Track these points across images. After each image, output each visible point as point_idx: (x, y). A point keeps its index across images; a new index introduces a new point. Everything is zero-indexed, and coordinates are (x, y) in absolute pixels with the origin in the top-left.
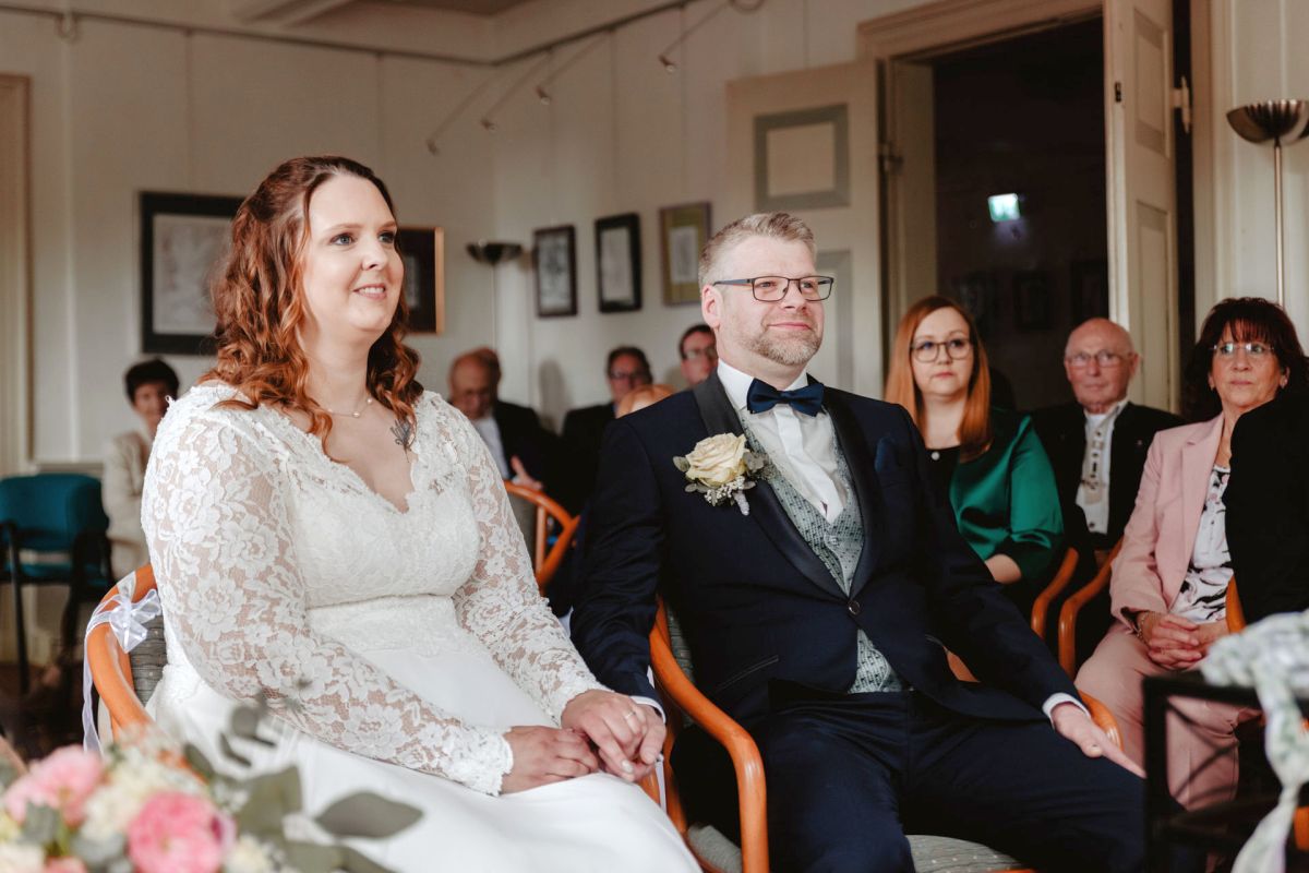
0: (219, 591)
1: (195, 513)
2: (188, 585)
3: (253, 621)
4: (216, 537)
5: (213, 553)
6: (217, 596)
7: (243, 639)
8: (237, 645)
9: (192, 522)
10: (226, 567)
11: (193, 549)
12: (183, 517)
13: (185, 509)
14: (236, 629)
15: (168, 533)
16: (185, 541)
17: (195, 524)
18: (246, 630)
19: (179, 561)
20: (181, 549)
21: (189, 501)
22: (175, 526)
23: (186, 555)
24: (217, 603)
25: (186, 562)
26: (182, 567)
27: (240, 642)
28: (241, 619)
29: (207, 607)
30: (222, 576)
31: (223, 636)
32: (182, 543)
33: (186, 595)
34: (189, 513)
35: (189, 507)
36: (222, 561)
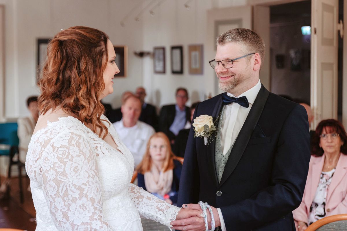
0: (85, 206)
1: (78, 172)
2: (71, 201)
3: (96, 219)
4: (87, 184)
5: (85, 190)
6: (84, 208)
7: (91, 225)
8: (88, 227)
9: (77, 176)
10: (89, 197)
11: (77, 187)
12: (73, 173)
13: (74, 170)
14: (89, 222)
15: (65, 178)
16: (73, 183)
17: (78, 177)
18: (93, 222)
19: (69, 191)
20: (71, 185)
21: (76, 167)
22: (69, 176)
23: (73, 189)
24: (84, 210)
25: (72, 191)
26: (70, 193)
27: (89, 226)
28: (92, 218)
29: (79, 211)
30: (87, 200)
31: (83, 224)
32: (72, 184)
33: (69, 205)
34: (76, 172)
35: (76, 170)
36: (88, 194)
